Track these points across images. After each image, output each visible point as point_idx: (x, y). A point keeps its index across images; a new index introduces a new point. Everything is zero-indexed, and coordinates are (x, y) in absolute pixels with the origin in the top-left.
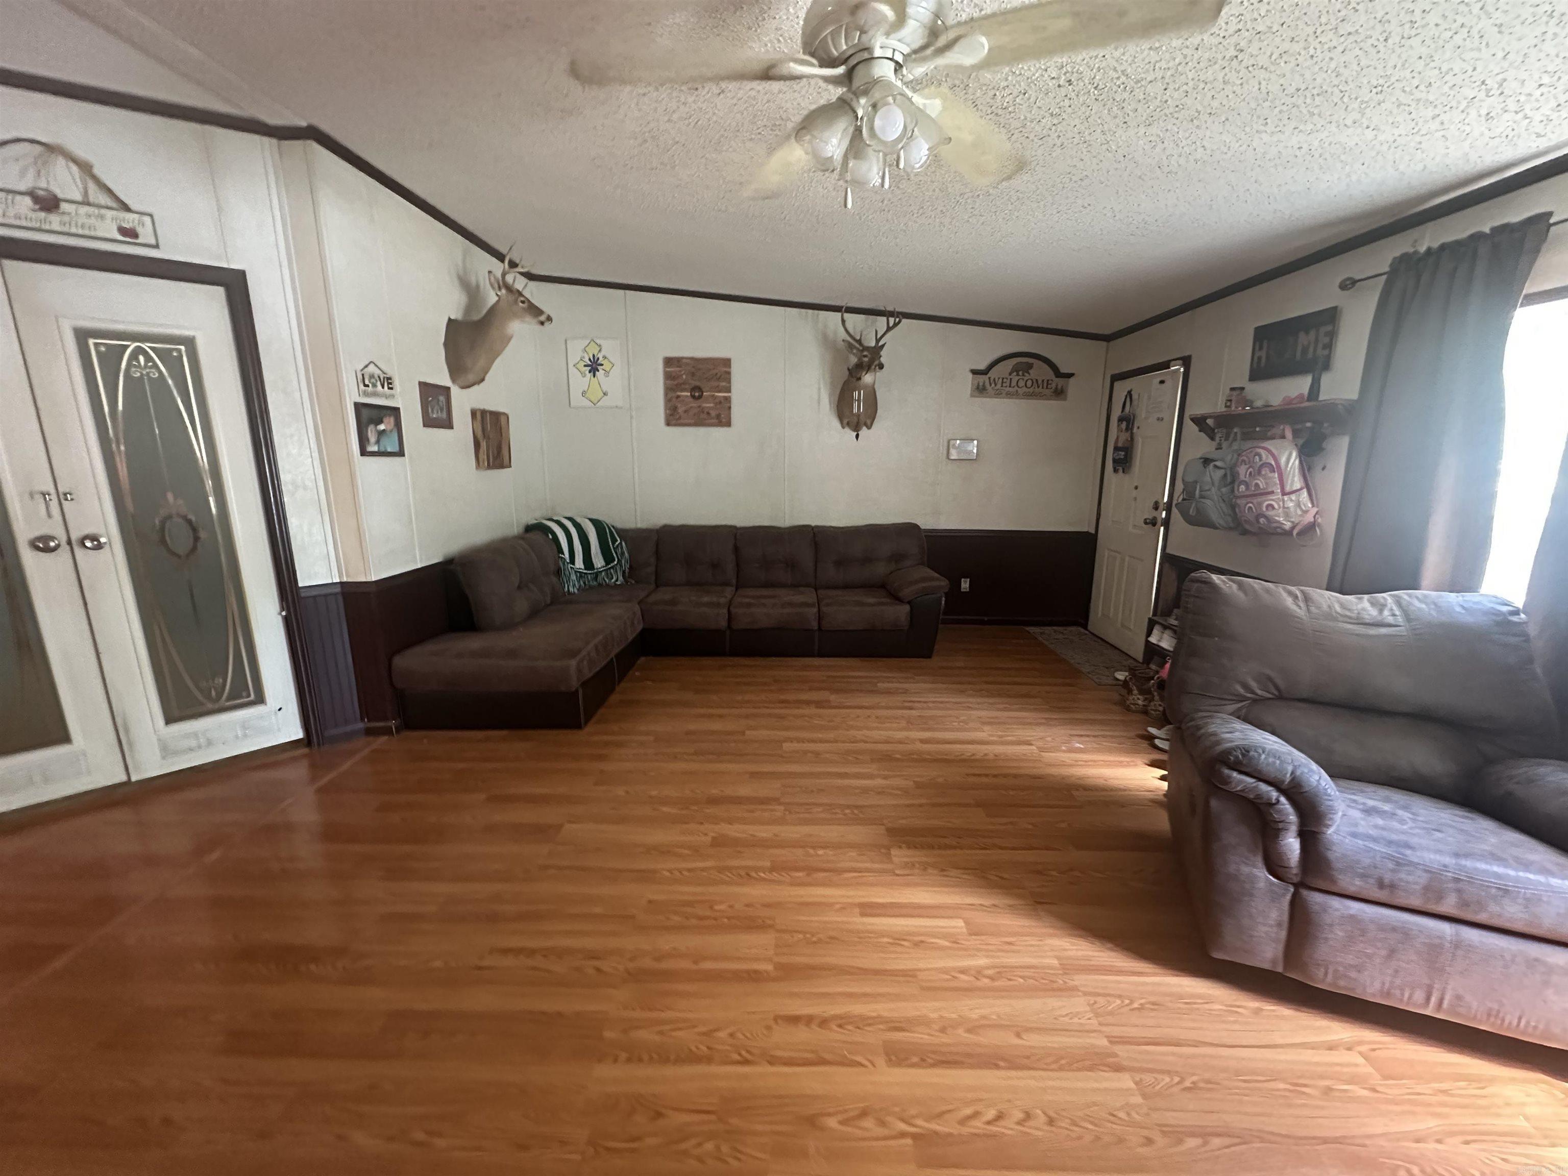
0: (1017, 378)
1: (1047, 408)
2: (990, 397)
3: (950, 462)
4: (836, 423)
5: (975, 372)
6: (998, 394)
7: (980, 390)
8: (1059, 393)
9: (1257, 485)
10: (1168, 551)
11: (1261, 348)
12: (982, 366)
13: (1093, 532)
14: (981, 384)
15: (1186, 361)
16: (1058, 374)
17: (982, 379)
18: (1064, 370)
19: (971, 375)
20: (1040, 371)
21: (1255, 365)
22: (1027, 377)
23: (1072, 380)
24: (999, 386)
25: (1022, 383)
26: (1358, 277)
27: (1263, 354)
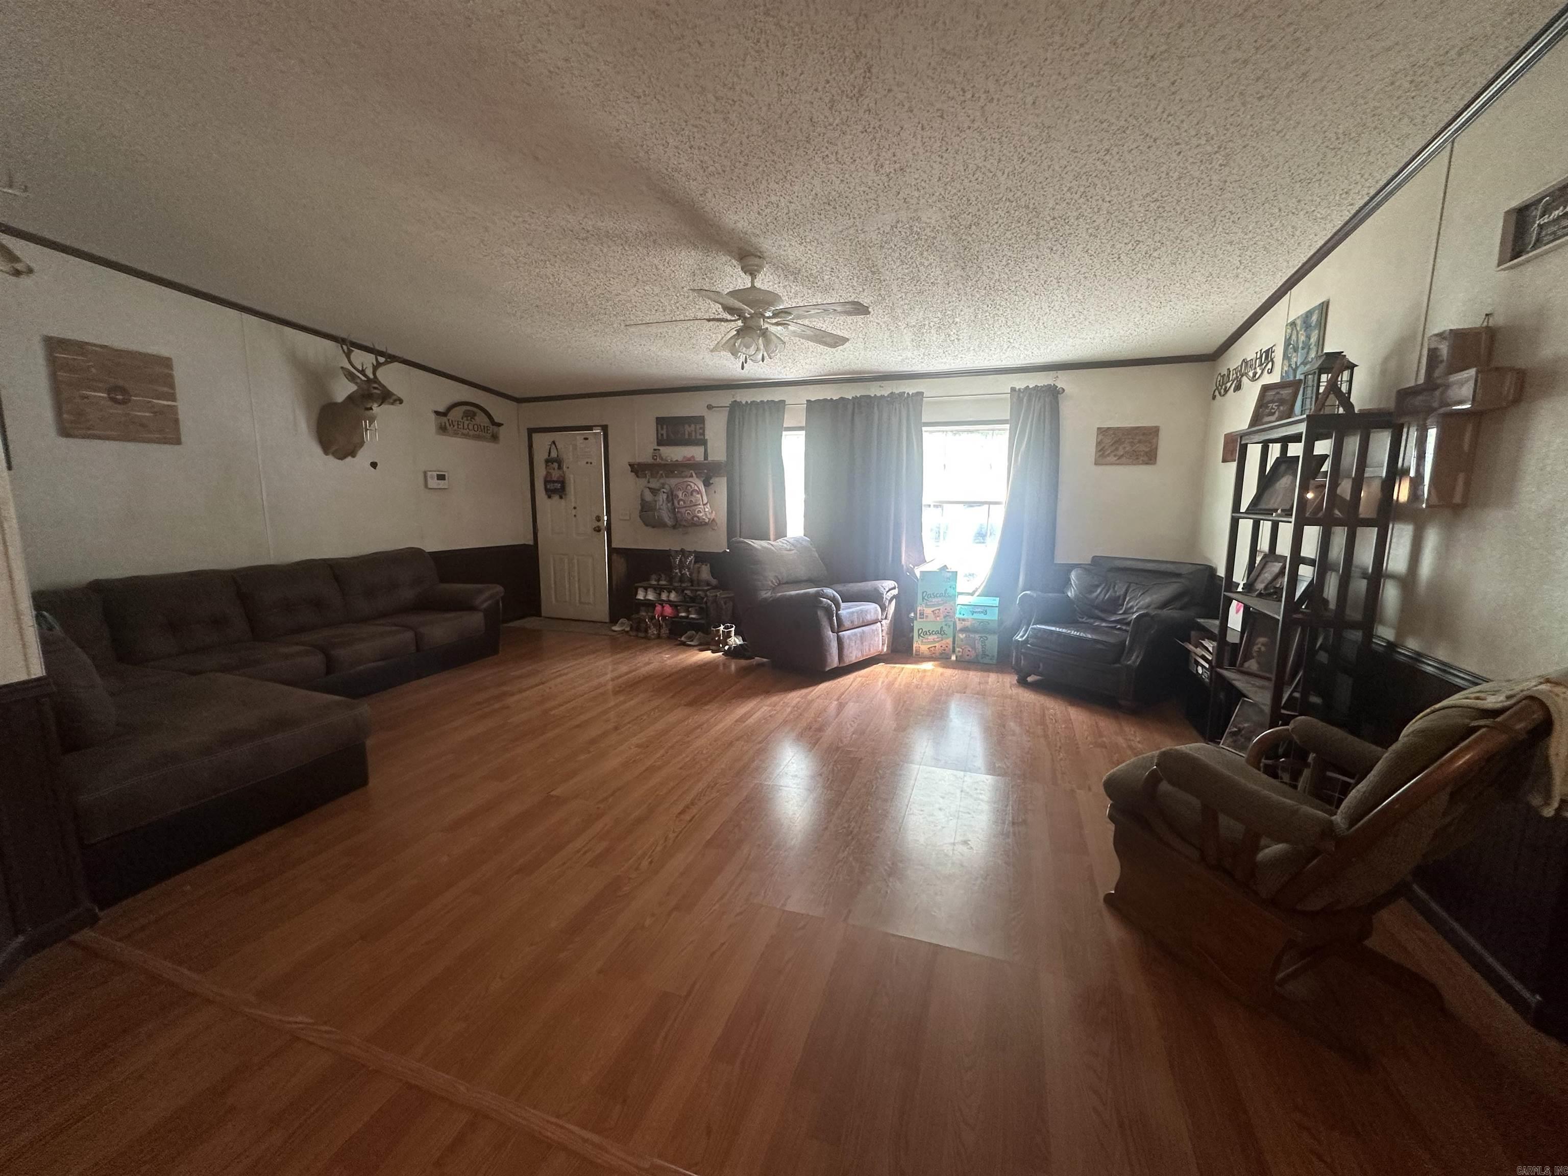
0: (467, 422)
1: (486, 447)
2: (449, 436)
3: (427, 490)
4: (318, 450)
5: (437, 413)
6: (455, 434)
7: (443, 429)
8: (495, 438)
9: (691, 501)
10: (614, 545)
11: (662, 429)
12: (441, 409)
13: (531, 543)
14: (443, 424)
15: (605, 428)
16: (494, 423)
17: (444, 419)
18: (496, 420)
19: (433, 416)
20: (481, 419)
21: (660, 438)
22: (474, 422)
23: (501, 428)
24: (456, 427)
25: (471, 427)
26: (714, 405)
27: (664, 432)
